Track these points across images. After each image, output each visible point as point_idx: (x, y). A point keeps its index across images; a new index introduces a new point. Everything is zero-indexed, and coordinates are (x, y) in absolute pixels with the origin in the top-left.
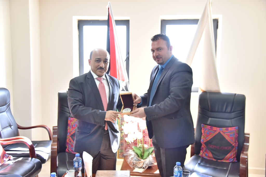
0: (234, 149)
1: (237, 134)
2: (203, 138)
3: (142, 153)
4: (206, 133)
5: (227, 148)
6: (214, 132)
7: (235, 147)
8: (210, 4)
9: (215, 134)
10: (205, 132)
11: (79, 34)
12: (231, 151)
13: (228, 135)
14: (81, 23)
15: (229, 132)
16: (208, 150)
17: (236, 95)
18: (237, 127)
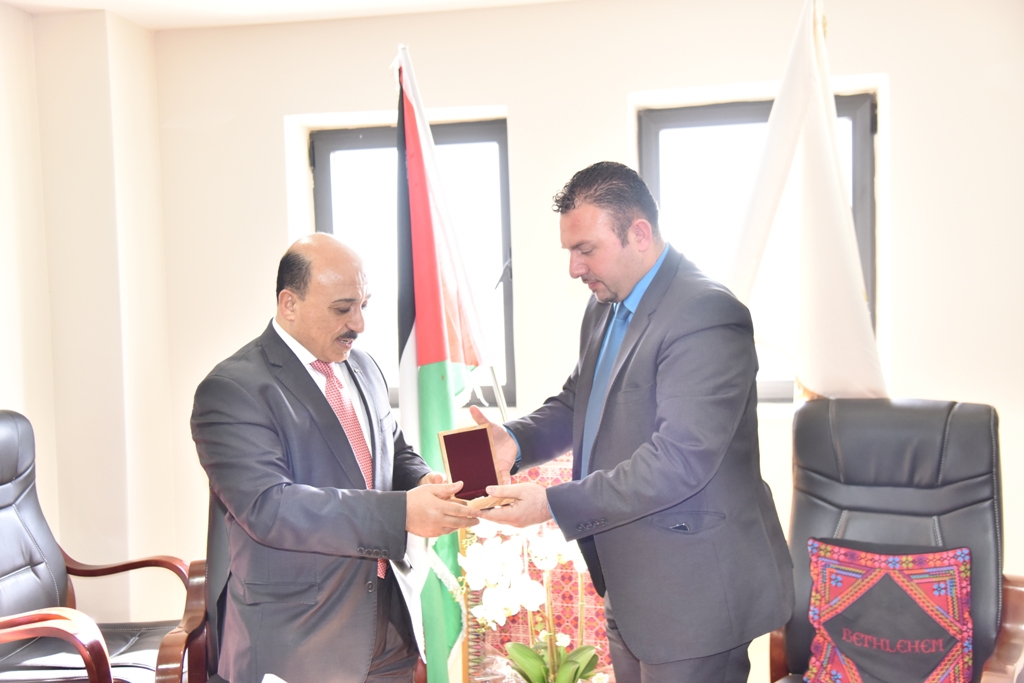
0: (956, 651)
1: (964, 584)
2: (818, 603)
3: (547, 671)
4: (831, 579)
5: (923, 646)
6: (864, 576)
7: (962, 640)
8: (820, 27)
9: (870, 585)
10: (824, 577)
11: (315, 184)
12: (942, 660)
13: (927, 587)
14: (321, 144)
15: (928, 573)
16: (842, 657)
17: (957, 406)
18: (966, 551)
